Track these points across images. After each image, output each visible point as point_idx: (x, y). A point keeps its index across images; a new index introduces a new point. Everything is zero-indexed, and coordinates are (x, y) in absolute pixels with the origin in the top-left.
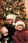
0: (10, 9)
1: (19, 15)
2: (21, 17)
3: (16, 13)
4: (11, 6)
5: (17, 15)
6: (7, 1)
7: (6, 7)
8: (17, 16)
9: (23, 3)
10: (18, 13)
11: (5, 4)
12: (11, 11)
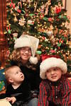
0: (30, 22)
1: (53, 37)
2: (57, 43)
3: (45, 31)
4: (31, 15)
5: (48, 37)
6: (22, 2)
7: (18, 18)
8: (46, 40)
9: (63, 8)
10: (50, 33)
11: (17, 8)
12: (32, 27)
